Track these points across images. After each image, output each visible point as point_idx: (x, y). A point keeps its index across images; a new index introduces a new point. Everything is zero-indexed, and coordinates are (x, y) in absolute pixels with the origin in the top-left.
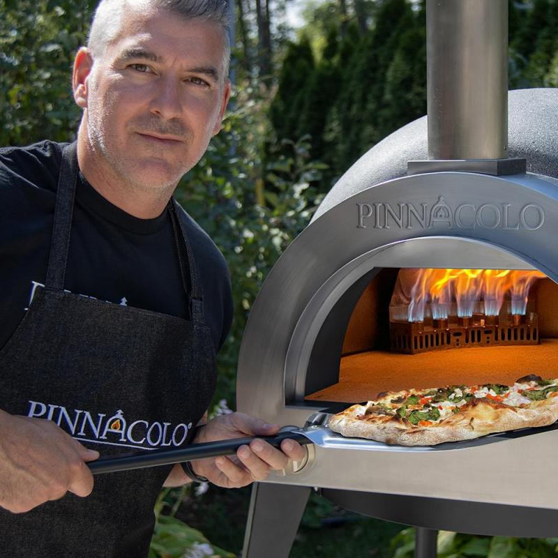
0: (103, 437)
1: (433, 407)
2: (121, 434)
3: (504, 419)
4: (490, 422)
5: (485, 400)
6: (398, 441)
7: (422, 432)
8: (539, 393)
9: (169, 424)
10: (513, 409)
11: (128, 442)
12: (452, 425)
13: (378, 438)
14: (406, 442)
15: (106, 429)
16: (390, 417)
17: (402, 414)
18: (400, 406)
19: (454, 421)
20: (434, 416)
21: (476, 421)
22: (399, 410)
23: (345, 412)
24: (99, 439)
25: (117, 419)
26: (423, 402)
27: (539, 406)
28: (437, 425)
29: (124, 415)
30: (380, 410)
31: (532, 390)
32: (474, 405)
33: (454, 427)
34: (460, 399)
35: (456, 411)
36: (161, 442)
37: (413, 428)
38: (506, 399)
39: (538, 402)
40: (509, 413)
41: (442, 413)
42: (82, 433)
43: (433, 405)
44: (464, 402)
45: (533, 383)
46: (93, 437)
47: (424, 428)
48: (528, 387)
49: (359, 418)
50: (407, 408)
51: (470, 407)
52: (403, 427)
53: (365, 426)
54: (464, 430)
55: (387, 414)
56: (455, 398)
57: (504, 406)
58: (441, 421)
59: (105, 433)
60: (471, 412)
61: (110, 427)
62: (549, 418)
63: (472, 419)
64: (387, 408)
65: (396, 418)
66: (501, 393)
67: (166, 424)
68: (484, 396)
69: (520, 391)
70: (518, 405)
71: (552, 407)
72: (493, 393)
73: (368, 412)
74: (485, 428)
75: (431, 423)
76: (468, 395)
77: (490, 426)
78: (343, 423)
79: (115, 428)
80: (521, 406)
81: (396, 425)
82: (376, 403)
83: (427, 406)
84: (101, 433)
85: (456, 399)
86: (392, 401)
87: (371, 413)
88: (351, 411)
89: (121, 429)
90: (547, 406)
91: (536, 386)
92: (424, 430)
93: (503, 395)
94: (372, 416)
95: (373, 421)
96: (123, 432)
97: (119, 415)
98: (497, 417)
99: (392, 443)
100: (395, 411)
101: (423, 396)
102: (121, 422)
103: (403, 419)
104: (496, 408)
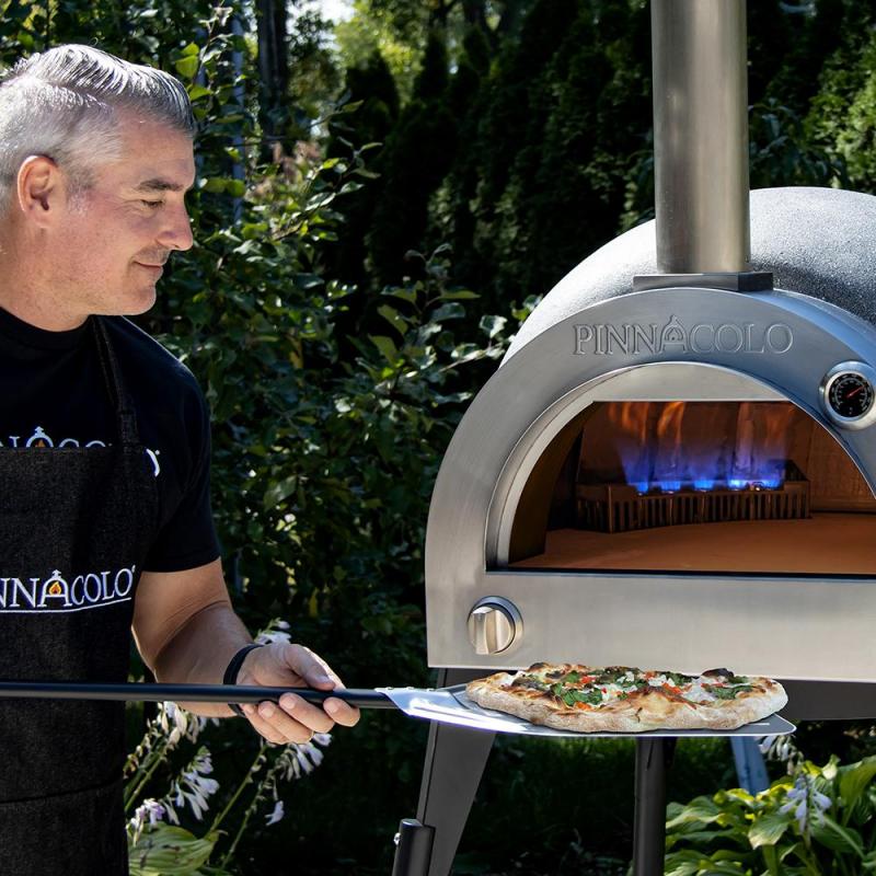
0: (42, 605)
1: (596, 689)
2: (64, 598)
3: (678, 714)
4: (661, 716)
5: (661, 690)
6: (546, 722)
7: (577, 715)
8: (727, 691)
9: (107, 573)
10: (693, 705)
11: (75, 606)
12: (614, 713)
13: (522, 715)
14: (555, 725)
15: (44, 596)
16: (541, 693)
17: (556, 691)
18: (555, 681)
19: (618, 708)
20: (595, 699)
21: (645, 713)
22: (554, 686)
23: (488, 679)
24: (36, 609)
25: (54, 582)
26: (584, 681)
27: (724, 705)
28: (596, 710)
29: (62, 576)
30: (531, 683)
31: (720, 687)
32: (646, 694)
33: (617, 715)
34: (631, 684)
35: (622, 697)
36: (102, 596)
37: (567, 709)
38: (685, 692)
39: (724, 701)
40: (687, 709)
41: (605, 696)
42: (15, 604)
43: (596, 686)
44: (634, 688)
45: (723, 678)
46: (29, 606)
47: (579, 711)
48: (715, 682)
49: (504, 688)
50: (564, 685)
51: (640, 696)
52: (555, 706)
53: (510, 699)
54: (628, 720)
55: (537, 689)
56: (625, 682)
57: (682, 700)
58: (602, 706)
59: (43, 600)
60: (641, 701)
61: (48, 593)
62: (734, 721)
63: (641, 709)
64: (539, 682)
65: (549, 695)
66: (682, 685)
67: (105, 574)
68: (660, 684)
69: (704, 686)
70: (699, 701)
71: (740, 710)
72: (671, 683)
73: (516, 683)
74: (653, 722)
75: (590, 707)
76: (640, 681)
77: (661, 720)
78: (483, 691)
79: (55, 592)
80: (703, 703)
81: (548, 703)
82: (527, 674)
83: (589, 686)
84: (38, 601)
85: (626, 684)
86: (548, 675)
87: (519, 685)
88: (496, 678)
89: (63, 592)
90: (734, 707)
91: (725, 683)
92: (580, 714)
93: (683, 687)
94: (519, 688)
95: (520, 695)
96: (66, 596)
97: (56, 576)
98: (672, 711)
99: (538, 723)
100: (548, 686)
101: (586, 675)
102: (60, 583)
103: (557, 698)
104: (672, 701)
